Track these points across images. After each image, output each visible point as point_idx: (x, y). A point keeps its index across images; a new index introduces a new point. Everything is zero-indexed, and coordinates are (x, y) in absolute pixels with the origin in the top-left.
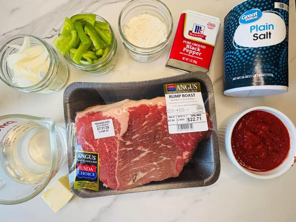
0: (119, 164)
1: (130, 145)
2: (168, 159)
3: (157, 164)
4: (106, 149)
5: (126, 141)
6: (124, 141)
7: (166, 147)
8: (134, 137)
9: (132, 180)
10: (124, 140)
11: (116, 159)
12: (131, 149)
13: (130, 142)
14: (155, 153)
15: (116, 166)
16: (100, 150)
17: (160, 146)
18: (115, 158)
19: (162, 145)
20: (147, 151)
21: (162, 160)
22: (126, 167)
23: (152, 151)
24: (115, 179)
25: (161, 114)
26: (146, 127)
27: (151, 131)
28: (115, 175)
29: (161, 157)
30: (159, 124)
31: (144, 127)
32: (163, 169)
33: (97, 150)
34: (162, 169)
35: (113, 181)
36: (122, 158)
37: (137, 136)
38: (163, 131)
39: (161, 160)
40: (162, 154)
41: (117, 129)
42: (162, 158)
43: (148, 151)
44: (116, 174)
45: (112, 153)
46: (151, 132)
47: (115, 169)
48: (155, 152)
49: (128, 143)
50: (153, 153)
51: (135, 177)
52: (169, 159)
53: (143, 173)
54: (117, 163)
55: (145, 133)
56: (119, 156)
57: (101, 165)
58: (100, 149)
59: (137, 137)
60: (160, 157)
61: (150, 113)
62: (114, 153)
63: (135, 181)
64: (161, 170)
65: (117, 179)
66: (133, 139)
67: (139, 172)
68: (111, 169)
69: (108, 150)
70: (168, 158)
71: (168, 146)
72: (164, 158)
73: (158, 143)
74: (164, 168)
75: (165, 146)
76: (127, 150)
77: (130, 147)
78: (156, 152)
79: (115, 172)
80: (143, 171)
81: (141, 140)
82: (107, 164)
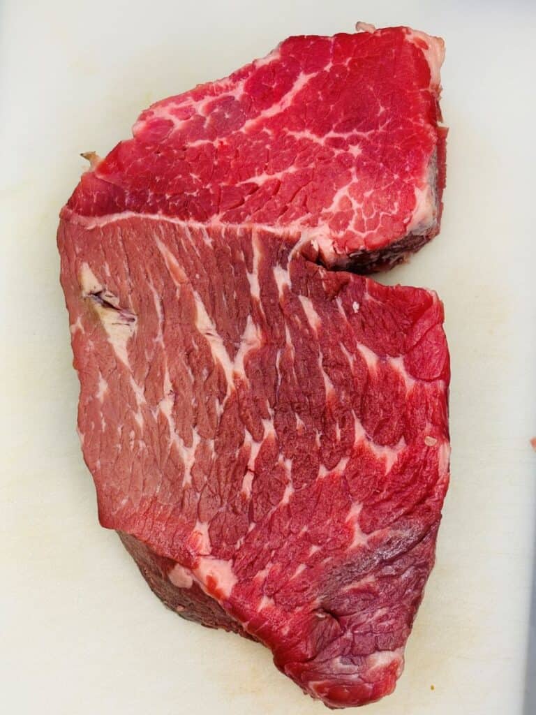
0: (188, 234)
1: (275, 285)
2: (187, 472)
3: (162, 417)
4: (268, 174)
5: (288, 266)
6: (290, 258)
7: (247, 470)
8: (307, 305)
9: (99, 288)
10: (294, 258)
11: (216, 221)
12: (255, 291)
13: (286, 288)
14: (219, 409)
15: (182, 219)
16: (264, 145)
17: (248, 437)
18: (222, 214)
19: (255, 449)
20: (233, 368)
21: (180, 444)
22: (170, 263)
23: (229, 393)
24: (120, 211)
25: (402, 440)
26: (351, 360)
27: (329, 387)
28: (138, 211)
29: (197, 439)
30: (360, 432)
31: (352, 353)
32: (132, 443)
33: (265, 130)
34: (136, 438)
35: (111, 200)
36: (215, 247)
37: (313, 318)
38: (320, 453)
39: (181, 436)
40: (212, 444)
41: (356, 232)
42: (188, 443)
43: (235, 376)
44: (142, 216)
45: (242, 202)
46: (323, 388)
47: (167, 213)
48: (225, 409)
49: (282, 278)
50: (221, 398)
51: (116, 302)
52: (187, 479)
53: (124, 345)
54: (197, 225)
55: (321, 356)
56: (227, 233)
57: (193, 149)
58: (268, 147)
59: (305, 321)
60: (195, 432)
61: (410, 383)
62: (243, 206)
63: (93, 301)
64: (132, 434)
65: (115, 218)
66: (301, 298)
67: (134, 326)
68: (168, 197)
69: (260, 180)
70: (191, 474)
71: (248, 481)
72: (192, 451)
73: (269, 428)
74: (137, 446)
75: (251, 464)
76: (251, 272)
77: (262, 284)
78: (222, 416)
79: (154, 211)
80: (134, 345)
81: (289, 339)
82: (194, 176)
